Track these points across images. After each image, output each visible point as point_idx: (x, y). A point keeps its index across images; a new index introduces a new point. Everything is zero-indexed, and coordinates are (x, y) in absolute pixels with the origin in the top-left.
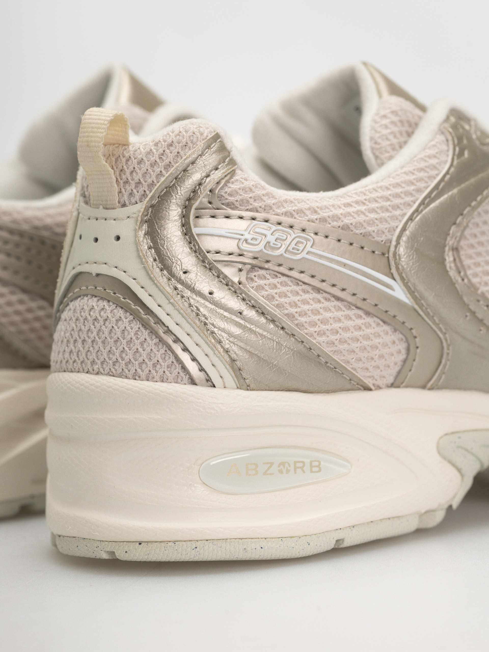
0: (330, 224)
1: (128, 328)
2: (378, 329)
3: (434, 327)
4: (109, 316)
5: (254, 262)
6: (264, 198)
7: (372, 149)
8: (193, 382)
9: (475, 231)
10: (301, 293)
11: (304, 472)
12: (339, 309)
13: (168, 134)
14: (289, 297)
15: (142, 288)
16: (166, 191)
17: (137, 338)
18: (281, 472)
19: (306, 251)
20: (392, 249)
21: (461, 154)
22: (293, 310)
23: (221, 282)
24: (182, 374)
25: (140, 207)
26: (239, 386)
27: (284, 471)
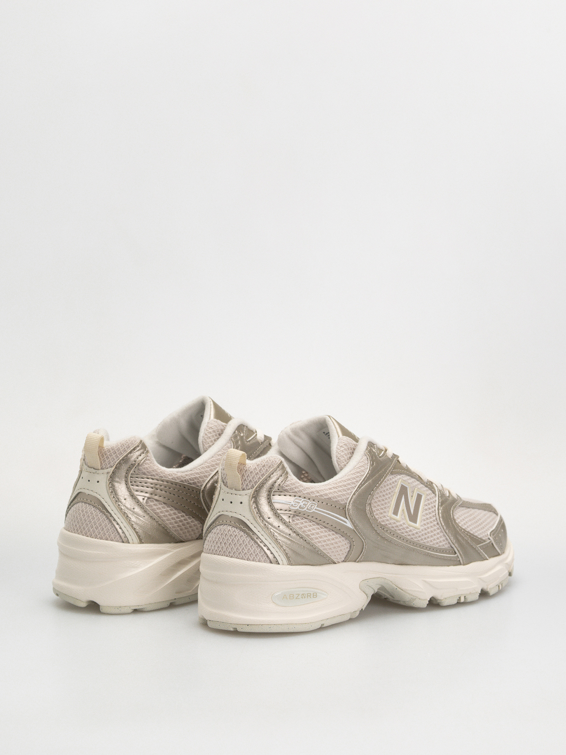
0: (324, 497)
1: (245, 540)
2: (340, 539)
3: (361, 537)
4: (237, 534)
5: (295, 513)
6: (299, 487)
7: (337, 461)
8: (271, 562)
9: (377, 496)
10: (312, 525)
11: (311, 597)
12: (326, 532)
13: (262, 461)
14: (308, 528)
15: (252, 524)
16: (262, 485)
17: (249, 544)
18: (302, 597)
19: (314, 509)
20: (347, 507)
21: (373, 464)
22: (309, 533)
23: (282, 522)
24: (267, 559)
25: (251, 491)
26: (288, 564)
27: (303, 597)
